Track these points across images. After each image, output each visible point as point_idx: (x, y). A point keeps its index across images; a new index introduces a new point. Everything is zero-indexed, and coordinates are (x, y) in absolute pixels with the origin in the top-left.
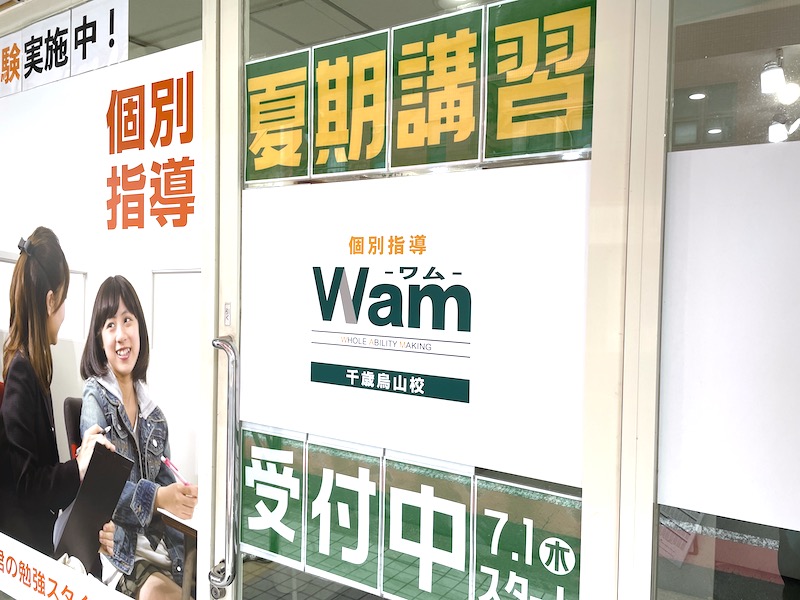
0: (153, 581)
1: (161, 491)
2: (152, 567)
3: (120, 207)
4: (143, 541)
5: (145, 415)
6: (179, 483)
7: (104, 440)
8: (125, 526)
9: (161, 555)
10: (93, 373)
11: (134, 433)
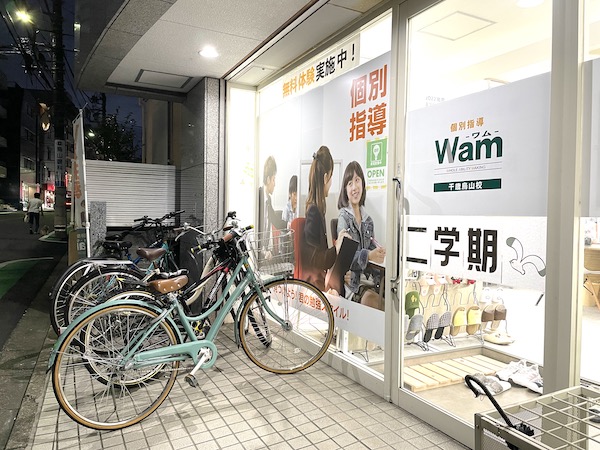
0: (367, 293)
1: (370, 253)
2: (367, 287)
3: (355, 131)
4: (363, 276)
5: (364, 221)
6: (378, 248)
7: (347, 235)
8: (355, 271)
9: (370, 281)
10: (343, 206)
11: (359, 229)
